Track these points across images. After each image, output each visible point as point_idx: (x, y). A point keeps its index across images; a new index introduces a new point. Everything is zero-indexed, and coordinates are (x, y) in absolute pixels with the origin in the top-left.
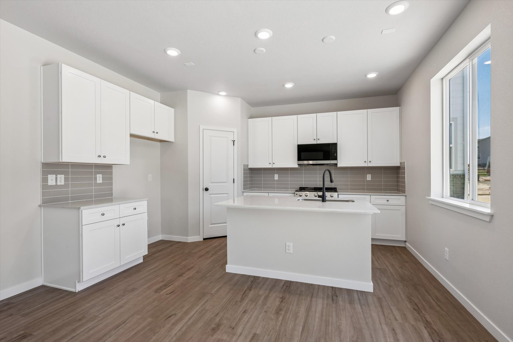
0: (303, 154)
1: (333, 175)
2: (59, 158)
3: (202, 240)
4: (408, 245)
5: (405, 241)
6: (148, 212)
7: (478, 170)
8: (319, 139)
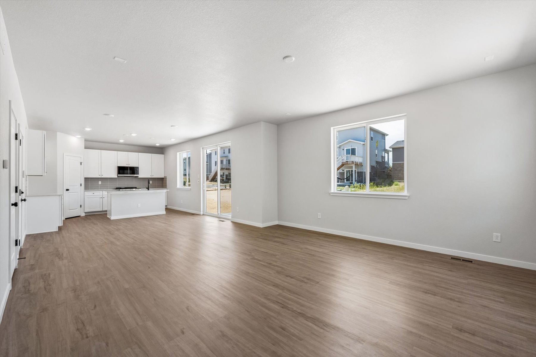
0: (121, 171)
3: (65, 219)
5: (167, 206)
8: (129, 164)
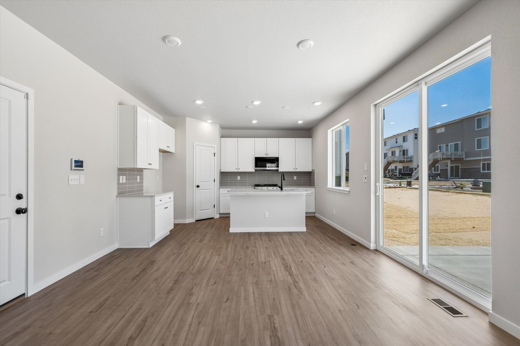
0: (258, 163)
1: (285, 177)
2: (134, 166)
3: (195, 221)
4: (317, 215)
5: (315, 213)
6: (174, 201)
7: (346, 173)
8: (268, 154)
